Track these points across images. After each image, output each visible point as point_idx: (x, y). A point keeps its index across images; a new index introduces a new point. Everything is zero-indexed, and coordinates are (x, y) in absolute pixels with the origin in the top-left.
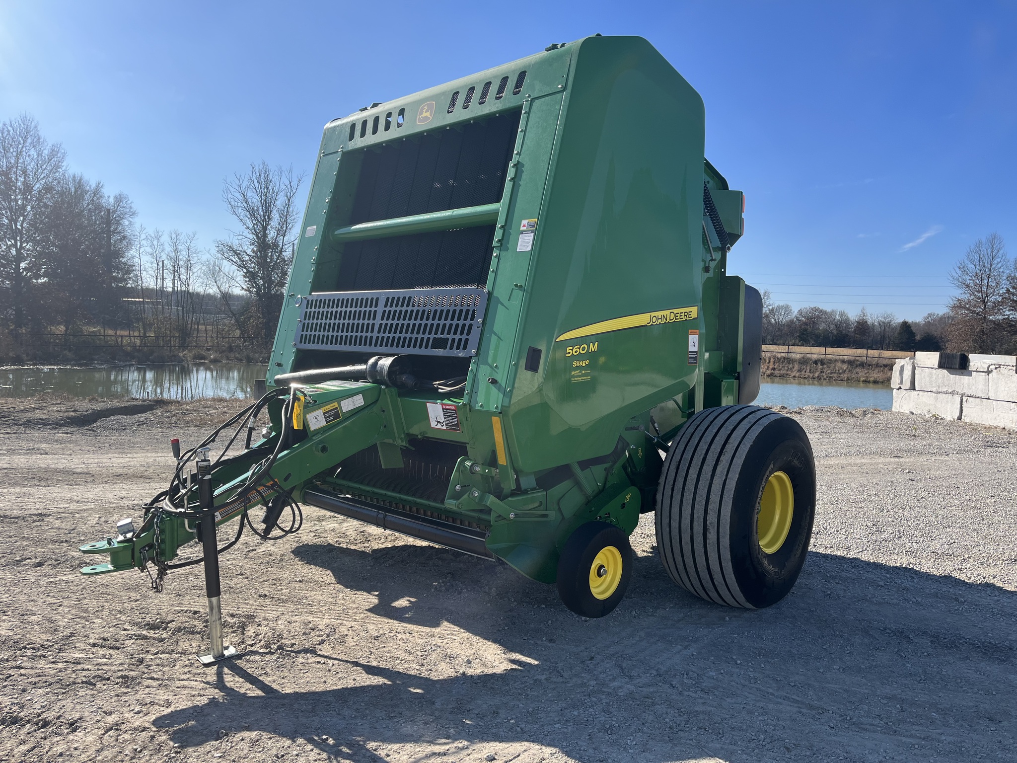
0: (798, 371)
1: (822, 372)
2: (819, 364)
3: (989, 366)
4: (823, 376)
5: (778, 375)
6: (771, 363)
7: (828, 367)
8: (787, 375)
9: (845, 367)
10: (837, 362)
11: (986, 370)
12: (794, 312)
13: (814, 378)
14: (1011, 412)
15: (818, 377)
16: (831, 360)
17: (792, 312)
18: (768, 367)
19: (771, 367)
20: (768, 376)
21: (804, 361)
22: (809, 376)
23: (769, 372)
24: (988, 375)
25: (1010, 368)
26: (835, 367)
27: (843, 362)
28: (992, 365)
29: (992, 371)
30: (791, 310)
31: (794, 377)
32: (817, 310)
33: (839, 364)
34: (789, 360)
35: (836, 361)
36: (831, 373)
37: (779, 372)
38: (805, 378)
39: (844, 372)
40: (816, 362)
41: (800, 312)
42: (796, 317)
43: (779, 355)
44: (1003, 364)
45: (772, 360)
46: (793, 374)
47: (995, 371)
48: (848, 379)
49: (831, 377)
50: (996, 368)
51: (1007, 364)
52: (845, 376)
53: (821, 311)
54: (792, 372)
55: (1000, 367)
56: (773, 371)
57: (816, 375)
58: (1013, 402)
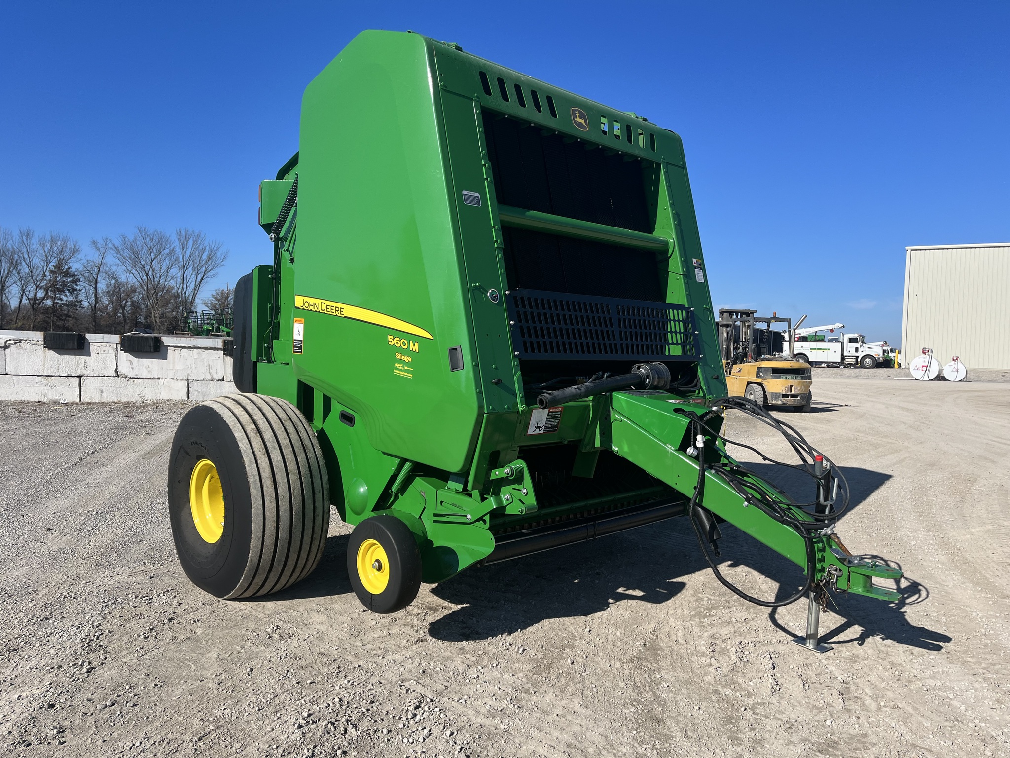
3: (7, 341)
11: (3, 345)
14: (37, 385)
24: (5, 350)
25: (34, 343)
28: (10, 340)
29: (10, 346)
44: (25, 339)
47: (13, 347)
50: (15, 343)
51: (31, 339)
55: (20, 342)
58: (38, 376)
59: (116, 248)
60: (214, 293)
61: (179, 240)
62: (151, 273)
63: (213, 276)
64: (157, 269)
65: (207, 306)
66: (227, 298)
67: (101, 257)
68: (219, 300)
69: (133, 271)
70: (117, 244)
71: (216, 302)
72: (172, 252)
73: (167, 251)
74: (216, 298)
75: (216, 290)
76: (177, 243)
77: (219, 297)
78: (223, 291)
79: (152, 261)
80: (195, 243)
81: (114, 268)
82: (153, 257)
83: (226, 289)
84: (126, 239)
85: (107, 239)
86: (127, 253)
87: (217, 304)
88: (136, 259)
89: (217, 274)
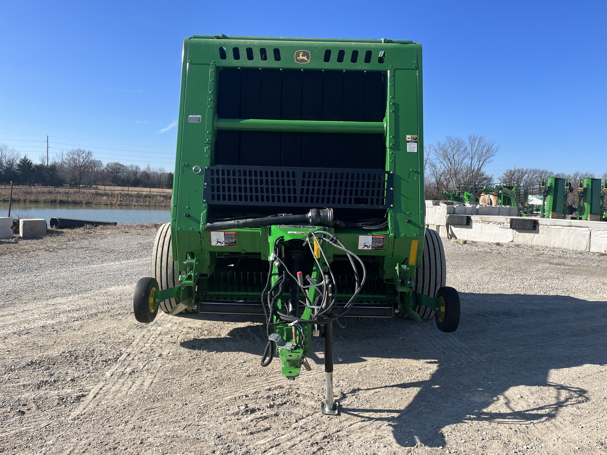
0: (136, 202)
1: (150, 202)
2: (148, 198)
4: (151, 205)
5: (125, 205)
6: (119, 197)
7: (152, 199)
8: (130, 204)
9: (162, 199)
10: (157, 197)
12: (104, 165)
13: (146, 206)
15: (148, 205)
16: (153, 195)
17: (103, 165)
18: (117, 199)
19: (119, 199)
20: (119, 205)
21: (139, 196)
22: (143, 205)
23: (119, 203)
26: (157, 199)
27: (161, 196)
30: (102, 164)
31: (135, 205)
32: (118, 164)
33: (159, 198)
34: (130, 196)
35: (156, 195)
36: (155, 203)
37: (125, 203)
38: (141, 206)
39: (162, 202)
40: (146, 196)
41: (108, 165)
42: (106, 168)
43: (123, 193)
45: (119, 196)
46: (134, 204)
48: (165, 206)
49: (155, 205)
52: (163, 204)
53: (121, 165)
54: (132, 202)
56: (121, 202)
57: (147, 204)
59: (435, 150)
60: (505, 172)
61: (470, 142)
62: (453, 162)
63: (490, 162)
64: (457, 159)
65: (500, 180)
66: (513, 174)
67: (427, 155)
68: (508, 176)
69: (444, 162)
70: (436, 147)
71: (506, 177)
72: (466, 149)
73: (462, 149)
74: (507, 175)
75: (507, 170)
76: (468, 144)
77: (508, 174)
78: (511, 170)
79: (454, 155)
80: (479, 142)
81: (434, 161)
82: (454, 153)
83: (513, 169)
84: (441, 144)
85: (430, 145)
86: (441, 152)
87: (507, 179)
88: (446, 156)
89: (492, 160)
